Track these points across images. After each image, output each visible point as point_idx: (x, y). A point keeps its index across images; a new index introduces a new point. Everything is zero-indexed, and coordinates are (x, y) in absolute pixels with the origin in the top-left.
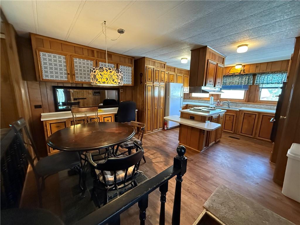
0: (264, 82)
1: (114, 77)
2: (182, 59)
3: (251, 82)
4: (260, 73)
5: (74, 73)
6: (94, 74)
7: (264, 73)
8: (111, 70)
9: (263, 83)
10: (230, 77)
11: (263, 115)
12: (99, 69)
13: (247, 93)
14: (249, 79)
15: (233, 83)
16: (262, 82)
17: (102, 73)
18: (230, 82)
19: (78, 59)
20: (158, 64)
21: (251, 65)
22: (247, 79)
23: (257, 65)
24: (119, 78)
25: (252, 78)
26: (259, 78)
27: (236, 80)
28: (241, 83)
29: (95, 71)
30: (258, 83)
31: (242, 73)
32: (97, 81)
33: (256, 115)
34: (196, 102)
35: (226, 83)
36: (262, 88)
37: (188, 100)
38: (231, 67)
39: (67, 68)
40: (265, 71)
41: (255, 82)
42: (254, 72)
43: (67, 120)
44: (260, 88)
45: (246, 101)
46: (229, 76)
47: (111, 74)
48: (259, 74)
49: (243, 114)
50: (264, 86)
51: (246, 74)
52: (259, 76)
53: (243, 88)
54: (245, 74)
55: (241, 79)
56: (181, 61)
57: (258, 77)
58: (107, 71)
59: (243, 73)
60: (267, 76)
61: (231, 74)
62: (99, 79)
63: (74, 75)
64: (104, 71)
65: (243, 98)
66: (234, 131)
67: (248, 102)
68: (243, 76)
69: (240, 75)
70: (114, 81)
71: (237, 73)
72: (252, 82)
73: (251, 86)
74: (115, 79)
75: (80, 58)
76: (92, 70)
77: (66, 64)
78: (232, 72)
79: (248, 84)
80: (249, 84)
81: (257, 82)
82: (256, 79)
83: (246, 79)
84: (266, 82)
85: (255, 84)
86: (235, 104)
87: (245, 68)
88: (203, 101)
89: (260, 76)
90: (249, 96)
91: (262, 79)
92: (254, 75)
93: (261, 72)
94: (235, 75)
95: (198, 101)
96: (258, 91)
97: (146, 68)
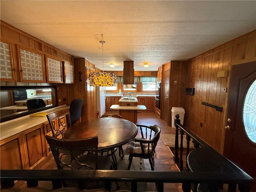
0: (144, 81)
1: (108, 80)
2: (110, 64)
3: (138, 81)
5: (21, 68)
6: (92, 79)
8: (105, 75)
11: (148, 98)
12: (96, 74)
17: (99, 78)
19: (25, 51)
24: (112, 81)
25: (139, 79)
29: (93, 76)
32: (94, 84)
33: (145, 98)
34: (109, 94)
39: (11, 60)
40: (144, 76)
41: (140, 81)
42: (139, 76)
43: (20, 135)
45: (137, 91)
47: (106, 78)
48: (141, 76)
49: (140, 98)
50: (144, 83)
51: (136, 76)
56: (109, 65)
58: (102, 75)
60: (145, 78)
62: (96, 82)
63: (21, 71)
64: (100, 75)
70: (108, 84)
73: (138, 83)
74: (109, 82)
75: (28, 50)
76: (91, 75)
77: (9, 56)
83: (136, 79)
86: (133, 93)
89: (142, 78)
90: (138, 88)
92: (139, 77)
93: (142, 76)
96: (142, 85)
97: (86, 68)
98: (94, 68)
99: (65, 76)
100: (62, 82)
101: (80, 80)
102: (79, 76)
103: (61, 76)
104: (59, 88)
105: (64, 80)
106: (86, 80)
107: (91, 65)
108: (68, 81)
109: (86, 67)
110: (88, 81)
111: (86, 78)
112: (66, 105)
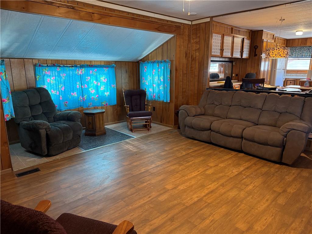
56: (295, 33)
97: (263, 41)
98: (273, 39)
99: (243, 52)
100: (240, 57)
101: (256, 55)
102: (255, 50)
103: (240, 52)
104: (235, 63)
105: (242, 55)
106: (261, 55)
107: (269, 36)
108: (245, 56)
109: (263, 39)
110: (263, 56)
111: (262, 52)
112: (237, 80)
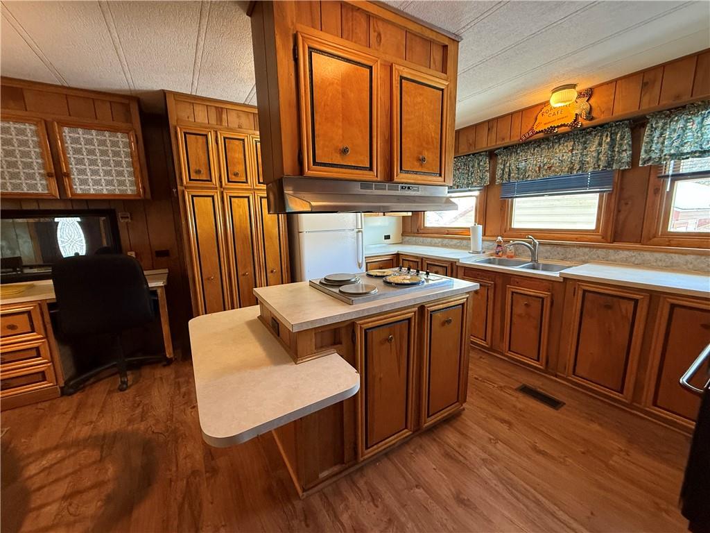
0: (686, 149)
3: (624, 154)
4: (660, 112)
7: (684, 107)
9: (679, 156)
10: (539, 146)
11: (673, 306)
13: (608, 206)
14: (612, 145)
15: (550, 168)
16: (672, 152)
18: (540, 168)
20: (239, 117)
21: (619, 82)
22: (605, 147)
23: (646, 78)
25: (627, 141)
26: (657, 134)
27: (563, 155)
28: (582, 163)
30: (653, 156)
31: (583, 122)
33: (636, 301)
34: (434, 245)
35: (525, 171)
36: (678, 177)
37: (414, 238)
38: (540, 107)
40: (686, 99)
41: (643, 155)
42: (634, 111)
44: (668, 176)
45: (604, 238)
46: (535, 141)
48: (658, 114)
50: (687, 166)
51: (602, 126)
52: (660, 124)
53: (591, 186)
54: (594, 127)
55: (580, 147)
57: (653, 129)
59: (587, 123)
60: (699, 119)
61: (541, 135)
65: (593, 226)
66: (547, 362)
67: (614, 241)
68: (590, 133)
69: (577, 133)
71: (562, 125)
72: (626, 156)
73: (622, 172)
78: (543, 123)
79: (609, 164)
80: (615, 167)
81: (648, 151)
82: (646, 139)
83: (600, 144)
84: (693, 149)
85: (640, 163)
86: (561, 249)
87: (592, 101)
88: (455, 241)
89: (665, 124)
90: (617, 215)
91: (675, 135)
92: (637, 125)
93: (666, 102)
94: (557, 135)
95: (440, 240)
96: (656, 191)
